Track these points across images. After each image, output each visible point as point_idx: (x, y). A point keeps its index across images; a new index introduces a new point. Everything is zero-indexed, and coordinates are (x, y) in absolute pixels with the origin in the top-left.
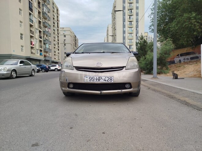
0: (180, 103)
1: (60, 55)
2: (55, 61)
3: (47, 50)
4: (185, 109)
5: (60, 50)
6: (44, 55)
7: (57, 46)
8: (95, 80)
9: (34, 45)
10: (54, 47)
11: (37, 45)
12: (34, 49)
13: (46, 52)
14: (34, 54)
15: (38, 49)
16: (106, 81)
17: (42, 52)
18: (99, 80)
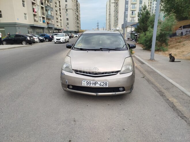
0: (168, 104)
1: (62, 22)
2: (58, 28)
3: (49, 17)
4: (170, 115)
5: (62, 16)
6: (47, 22)
7: (58, 13)
8: (92, 85)
9: (36, 12)
10: (56, 14)
11: (39, 13)
12: (37, 16)
13: (49, 19)
14: (37, 21)
15: (40, 16)
16: (102, 86)
17: (45, 19)
18: (95, 84)
